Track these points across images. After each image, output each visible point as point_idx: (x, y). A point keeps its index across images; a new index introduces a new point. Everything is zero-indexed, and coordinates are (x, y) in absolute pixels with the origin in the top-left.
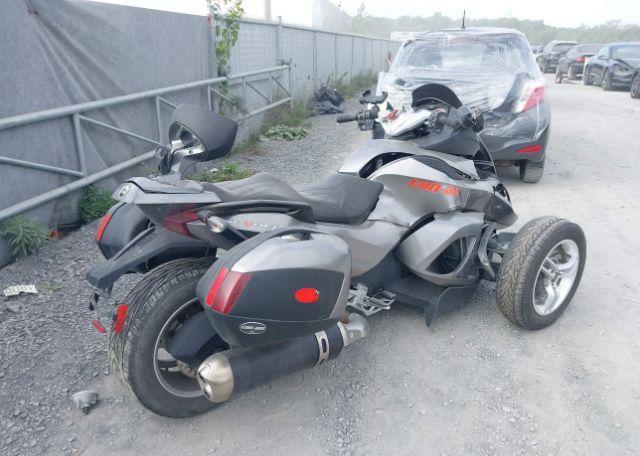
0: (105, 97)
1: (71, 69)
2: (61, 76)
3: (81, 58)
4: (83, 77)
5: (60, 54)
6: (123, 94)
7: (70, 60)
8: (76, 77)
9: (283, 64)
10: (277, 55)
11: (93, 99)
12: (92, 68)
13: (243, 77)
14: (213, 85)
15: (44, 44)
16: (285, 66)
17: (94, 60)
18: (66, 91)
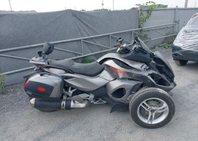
0: (93, 35)
1: (83, 29)
2: (80, 31)
3: (87, 26)
4: (87, 30)
5: (81, 25)
6: (99, 34)
7: (83, 27)
8: (85, 31)
9: (176, 22)
10: (174, 19)
11: (89, 36)
12: (90, 28)
13: (151, 28)
14: (135, 31)
15: (76, 23)
16: (177, 23)
17: (91, 26)
18: (81, 34)
